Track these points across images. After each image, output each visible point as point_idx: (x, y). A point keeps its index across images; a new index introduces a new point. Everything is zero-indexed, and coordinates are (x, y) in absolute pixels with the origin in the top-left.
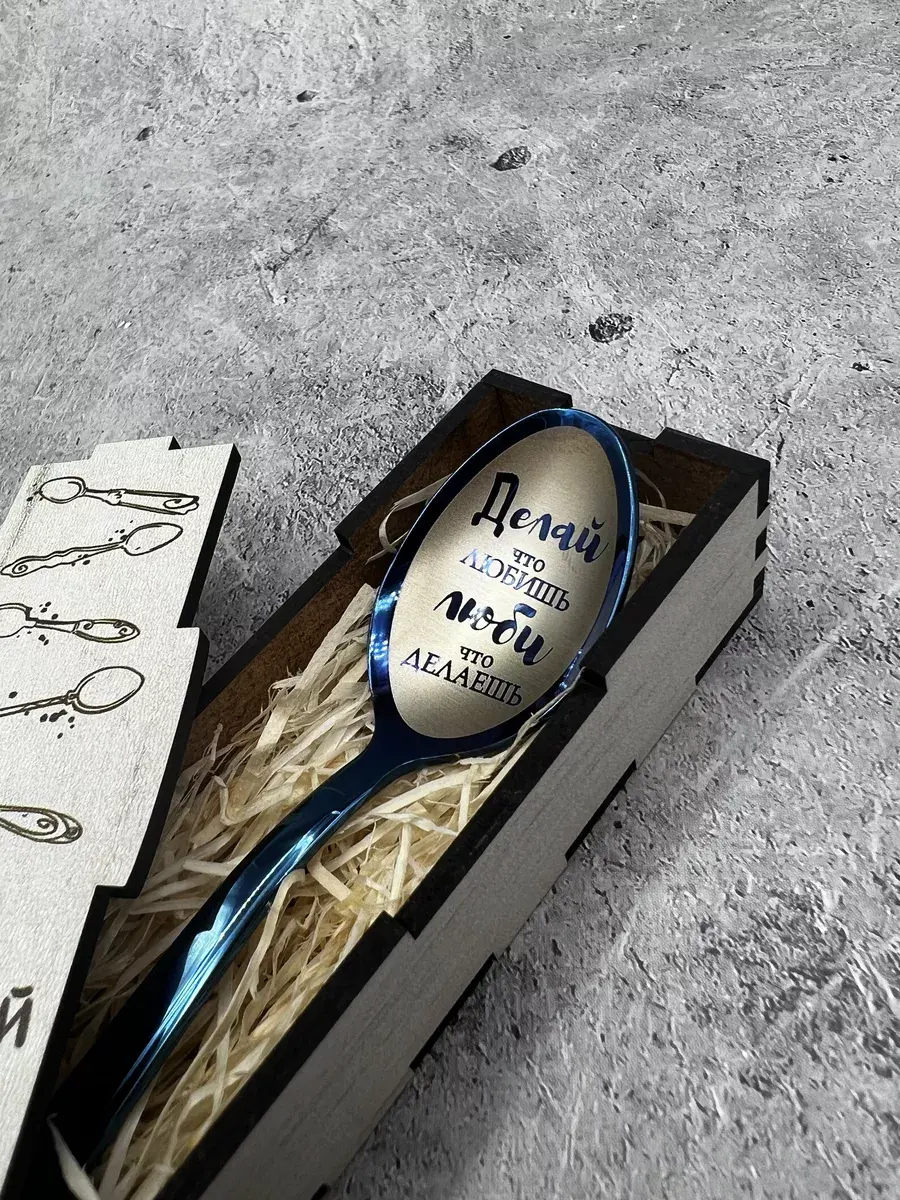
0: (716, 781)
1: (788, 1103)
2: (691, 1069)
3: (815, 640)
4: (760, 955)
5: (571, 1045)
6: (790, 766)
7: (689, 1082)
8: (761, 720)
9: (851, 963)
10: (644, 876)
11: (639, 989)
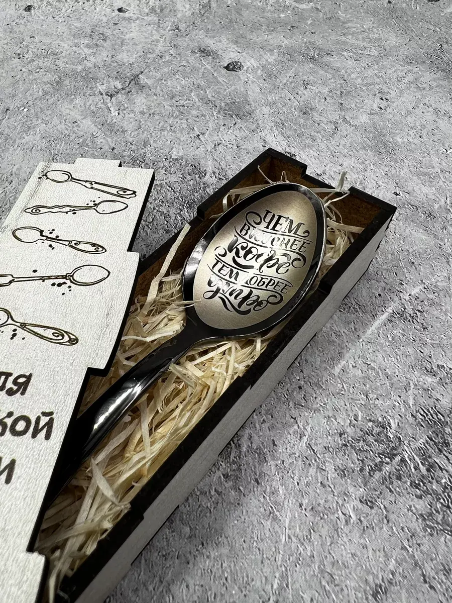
0: (343, 370)
1: (380, 511)
2: (338, 497)
3: (382, 311)
4: (366, 447)
5: (284, 487)
6: (375, 365)
7: (337, 502)
8: (361, 344)
9: (403, 451)
10: (313, 411)
11: (313, 461)
